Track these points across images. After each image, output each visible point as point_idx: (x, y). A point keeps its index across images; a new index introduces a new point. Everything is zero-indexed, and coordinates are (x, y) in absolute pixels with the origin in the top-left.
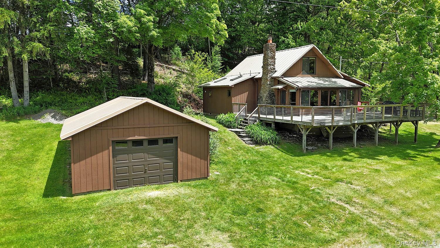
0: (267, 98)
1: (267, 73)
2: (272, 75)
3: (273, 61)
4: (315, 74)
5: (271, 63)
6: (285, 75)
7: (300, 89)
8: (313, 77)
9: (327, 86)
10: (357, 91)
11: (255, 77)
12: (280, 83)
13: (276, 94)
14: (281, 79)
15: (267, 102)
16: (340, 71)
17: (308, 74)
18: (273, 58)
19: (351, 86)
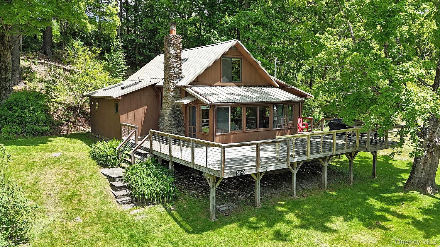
0: (171, 116)
1: (169, 80)
2: (177, 83)
3: (179, 62)
4: (241, 82)
5: (175, 65)
6: (195, 83)
7: (214, 106)
8: (238, 86)
9: (255, 100)
10: (296, 106)
11: (156, 84)
12: (187, 95)
13: (183, 111)
14: (190, 90)
15: (170, 122)
16: (275, 78)
17: (230, 81)
18: (178, 58)
19: (288, 99)
